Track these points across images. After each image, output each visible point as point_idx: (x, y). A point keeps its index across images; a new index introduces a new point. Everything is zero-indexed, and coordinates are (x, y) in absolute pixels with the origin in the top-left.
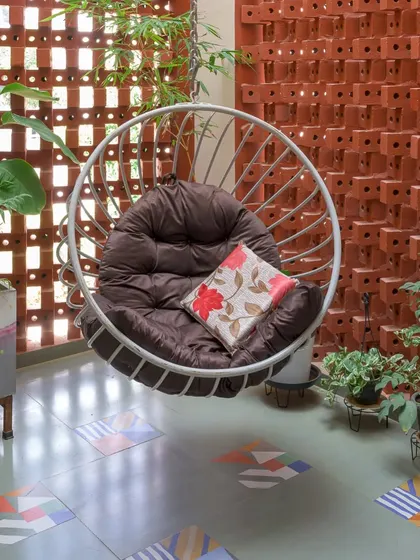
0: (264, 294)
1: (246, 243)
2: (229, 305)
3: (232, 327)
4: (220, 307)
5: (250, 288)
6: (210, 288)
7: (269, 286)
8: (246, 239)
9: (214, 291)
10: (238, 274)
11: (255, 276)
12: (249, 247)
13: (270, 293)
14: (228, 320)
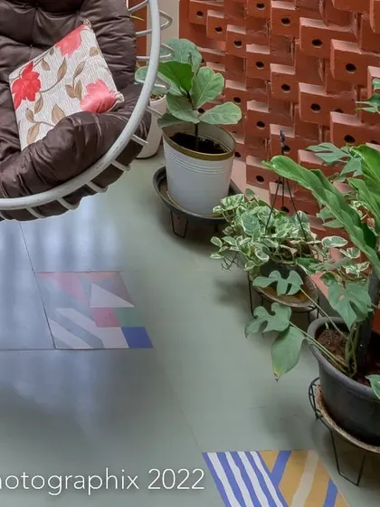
0: (76, 101)
1: (93, 23)
2: (41, 98)
3: (31, 131)
4: (32, 99)
5: (68, 87)
6: (35, 69)
7: (84, 93)
8: (95, 18)
9: (37, 75)
10: (64, 63)
11: (78, 72)
12: (95, 30)
13: (82, 102)
14: (32, 120)
